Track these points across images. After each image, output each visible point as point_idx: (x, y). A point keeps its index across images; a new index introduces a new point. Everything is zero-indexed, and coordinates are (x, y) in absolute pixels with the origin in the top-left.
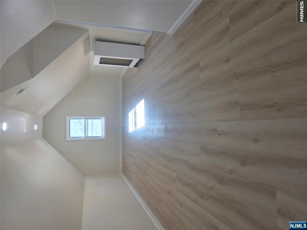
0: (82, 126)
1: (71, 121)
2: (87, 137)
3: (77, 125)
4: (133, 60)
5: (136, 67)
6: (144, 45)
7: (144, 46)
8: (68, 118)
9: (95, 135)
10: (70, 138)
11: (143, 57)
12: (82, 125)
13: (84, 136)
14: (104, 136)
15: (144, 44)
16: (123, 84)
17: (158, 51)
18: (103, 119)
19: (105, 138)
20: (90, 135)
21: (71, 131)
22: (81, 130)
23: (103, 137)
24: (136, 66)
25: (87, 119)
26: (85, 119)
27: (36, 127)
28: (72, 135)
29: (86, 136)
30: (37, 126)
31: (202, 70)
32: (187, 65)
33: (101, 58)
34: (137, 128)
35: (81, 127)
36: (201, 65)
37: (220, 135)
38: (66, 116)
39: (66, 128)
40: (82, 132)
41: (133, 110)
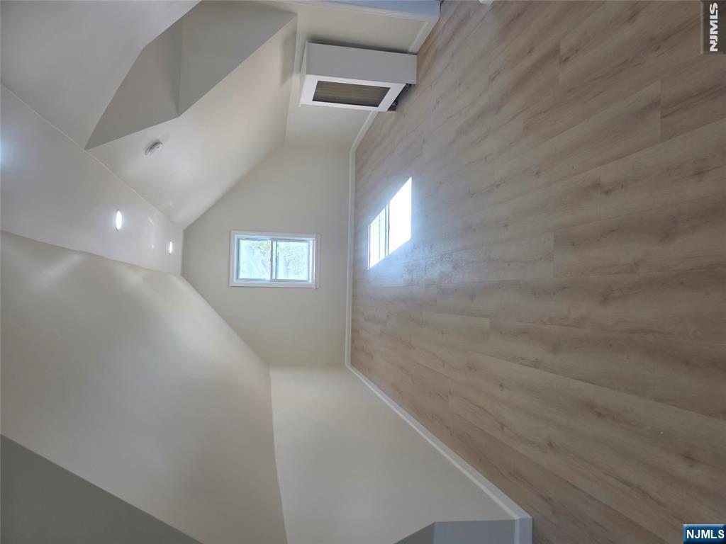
0: (266, 255)
1: (243, 243)
2: (276, 280)
3: (253, 253)
4: (389, 89)
5: (394, 110)
6: (416, 52)
7: (416, 54)
8: (236, 236)
9: (292, 277)
10: (238, 281)
11: (413, 82)
12: (264, 254)
13: (269, 279)
14: (312, 280)
15: (416, 50)
16: (356, 163)
17: (453, 55)
18: (311, 242)
19: (316, 285)
20: (281, 276)
21: (242, 266)
22: (263, 264)
23: (310, 281)
24: (392, 108)
25: (277, 240)
26: (273, 240)
27: (171, 248)
28: (242, 276)
29: (274, 278)
30: (173, 245)
31: (566, 60)
32: (528, 62)
33: (319, 82)
34: (390, 253)
35: (263, 258)
36: (564, 49)
37: (607, 192)
38: (233, 232)
39: (230, 257)
40: (264, 270)
41: (382, 214)
